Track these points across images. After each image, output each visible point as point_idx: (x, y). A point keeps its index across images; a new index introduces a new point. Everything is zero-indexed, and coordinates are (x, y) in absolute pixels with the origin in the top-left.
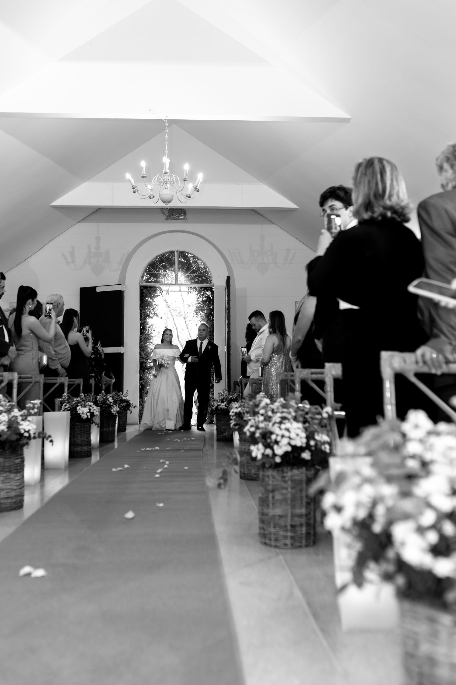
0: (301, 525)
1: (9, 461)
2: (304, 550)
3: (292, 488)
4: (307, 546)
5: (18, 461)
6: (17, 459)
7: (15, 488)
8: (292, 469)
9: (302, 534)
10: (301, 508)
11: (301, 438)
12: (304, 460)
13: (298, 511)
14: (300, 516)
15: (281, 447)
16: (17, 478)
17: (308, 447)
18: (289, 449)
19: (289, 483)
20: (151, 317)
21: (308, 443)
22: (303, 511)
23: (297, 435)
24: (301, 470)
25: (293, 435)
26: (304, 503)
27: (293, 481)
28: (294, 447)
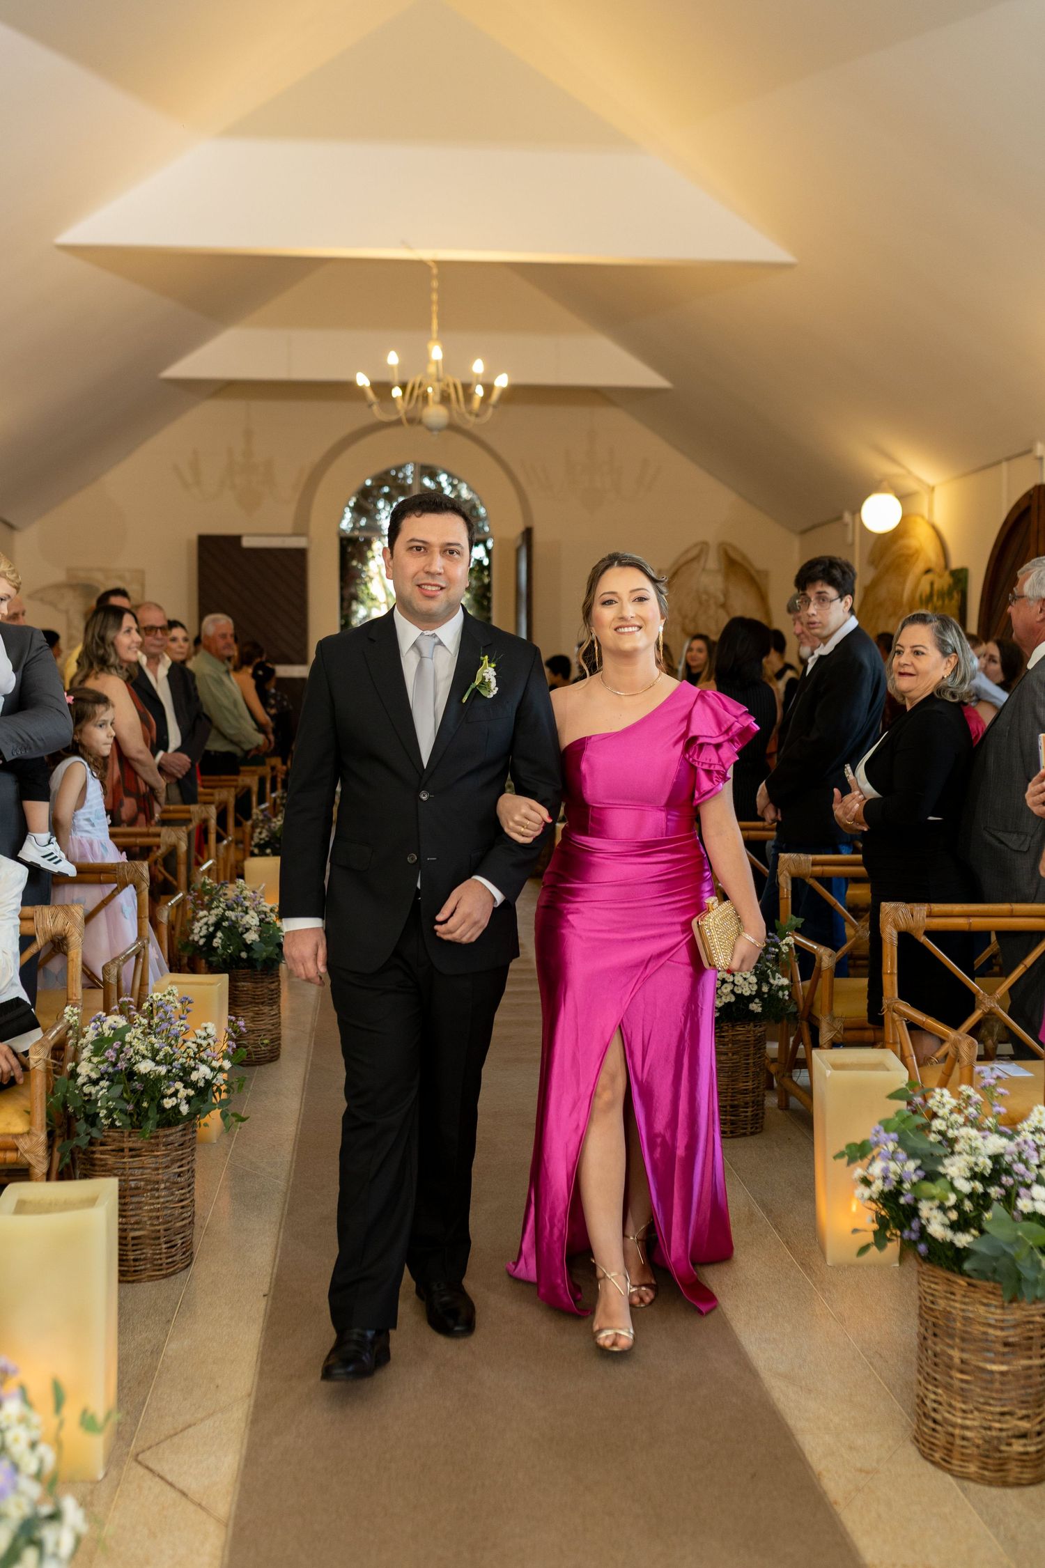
0: (746, 1105)
1: (262, 987)
2: (751, 1140)
3: (733, 1054)
4: (752, 1134)
5: (273, 986)
6: (273, 982)
7: (271, 1028)
8: (733, 1026)
9: (746, 1117)
10: (747, 1082)
11: (750, 983)
12: (753, 1011)
13: (741, 1085)
14: (745, 1092)
15: (721, 997)
16: (273, 1013)
17: (759, 993)
18: (733, 999)
19: (730, 1045)
20: (362, 603)
21: (759, 991)
22: (750, 1085)
23: (745, 979)
24: (747, 1028)
25: (739, 980)
26: (751, 1074)
27: (734, 1042)
28: (740, 997)
